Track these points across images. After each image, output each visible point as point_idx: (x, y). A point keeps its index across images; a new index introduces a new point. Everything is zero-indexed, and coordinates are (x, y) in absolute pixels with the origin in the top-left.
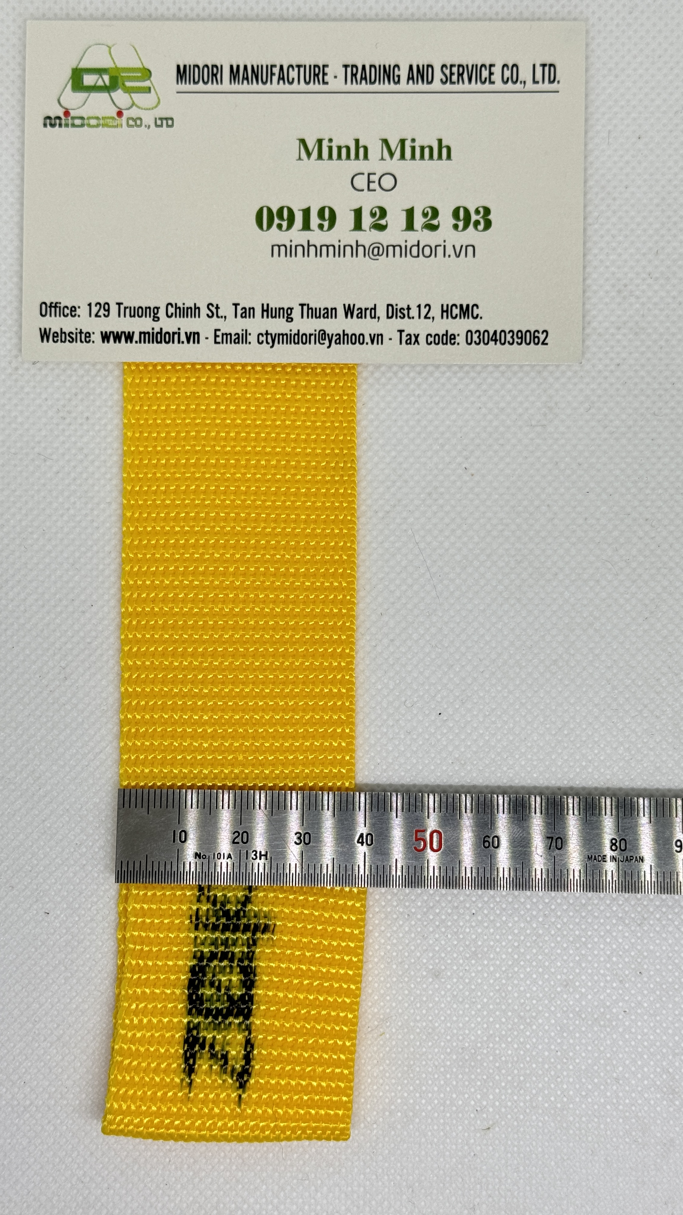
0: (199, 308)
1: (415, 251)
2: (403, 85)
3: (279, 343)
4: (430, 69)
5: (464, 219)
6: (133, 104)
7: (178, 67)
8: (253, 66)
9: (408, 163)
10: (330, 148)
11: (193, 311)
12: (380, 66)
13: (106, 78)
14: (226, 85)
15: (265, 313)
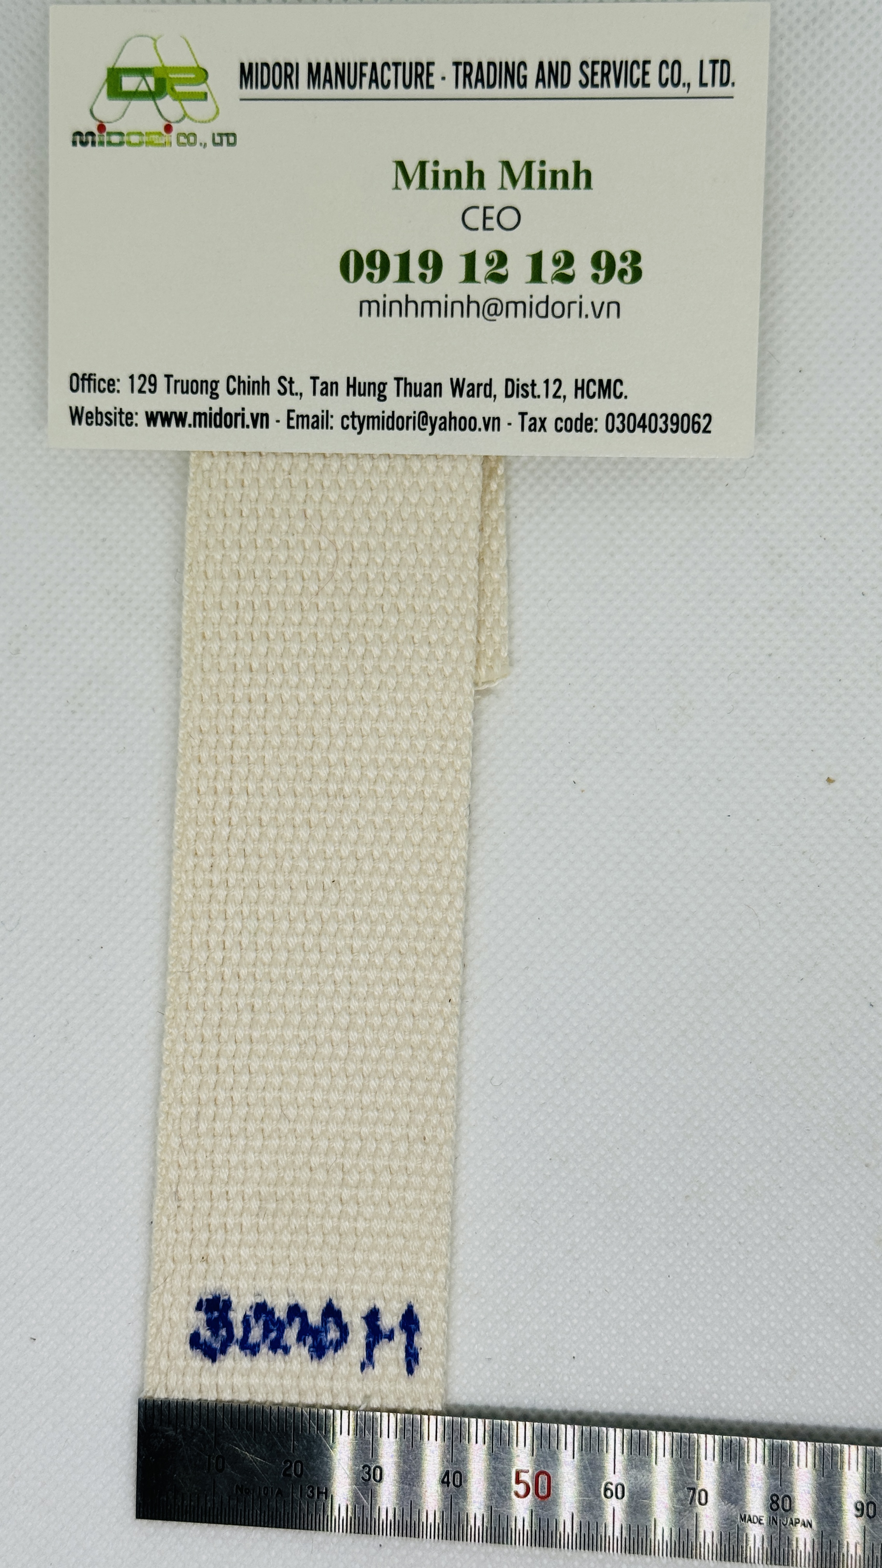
0: (268, 382)
1: (542, 308)
2: (531, 90)
3: (368, 428)
4: (566, 68)
5: (607, 267)
6: (185, 115)
7: (242, 65)
8: (337, 64)
9: (536, 193)
10: (436, 173)
11: (260, 386)
12: (501, 63)
13: (151, 81)
14: (303, 90)
15: (351, 390)
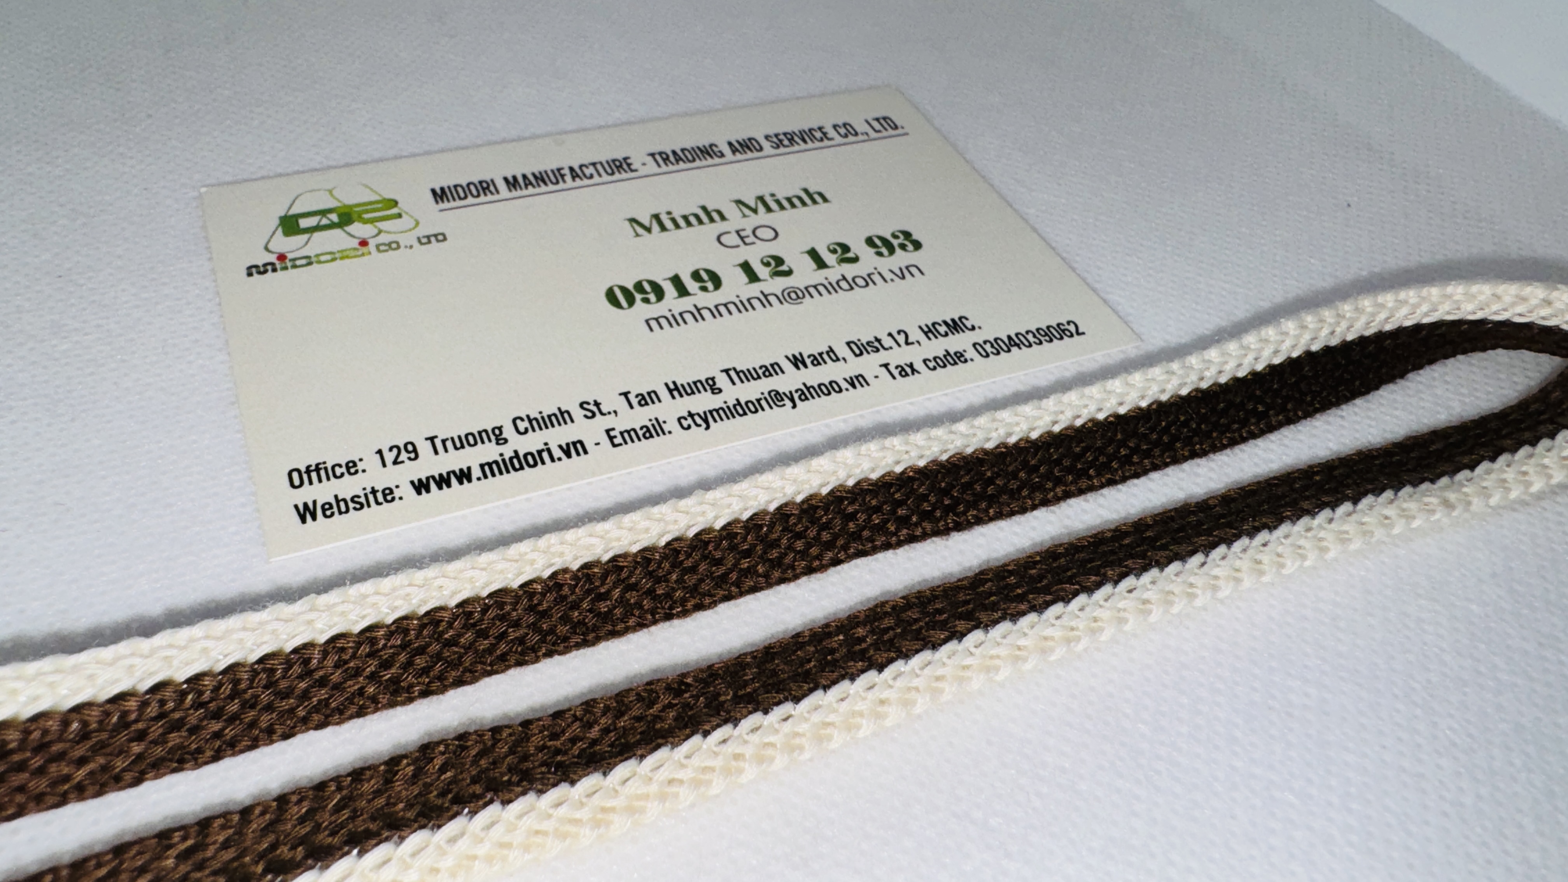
0: (568, 412)
1: (844, 284)
2: (730, 157)
3: (715, 421)
4: (753, 141)
5: (885, 245)
6: (381, 231)
7: (433, 190)
8: (533, 174)
9: (779, 214)
10: (673, 219)
11: (560, 417)
12: (694, 147)
13: (334, 217)
14: (506, 193)
15: (675, 393)
